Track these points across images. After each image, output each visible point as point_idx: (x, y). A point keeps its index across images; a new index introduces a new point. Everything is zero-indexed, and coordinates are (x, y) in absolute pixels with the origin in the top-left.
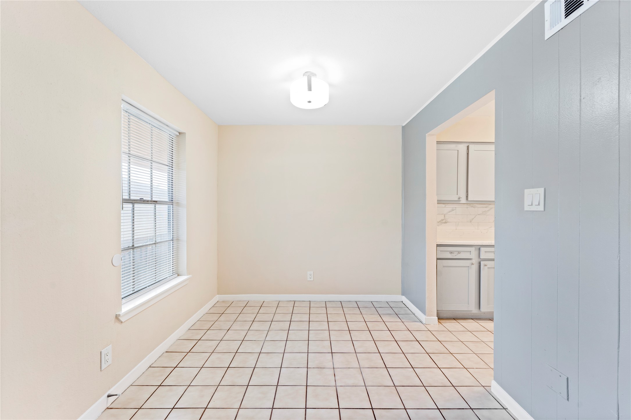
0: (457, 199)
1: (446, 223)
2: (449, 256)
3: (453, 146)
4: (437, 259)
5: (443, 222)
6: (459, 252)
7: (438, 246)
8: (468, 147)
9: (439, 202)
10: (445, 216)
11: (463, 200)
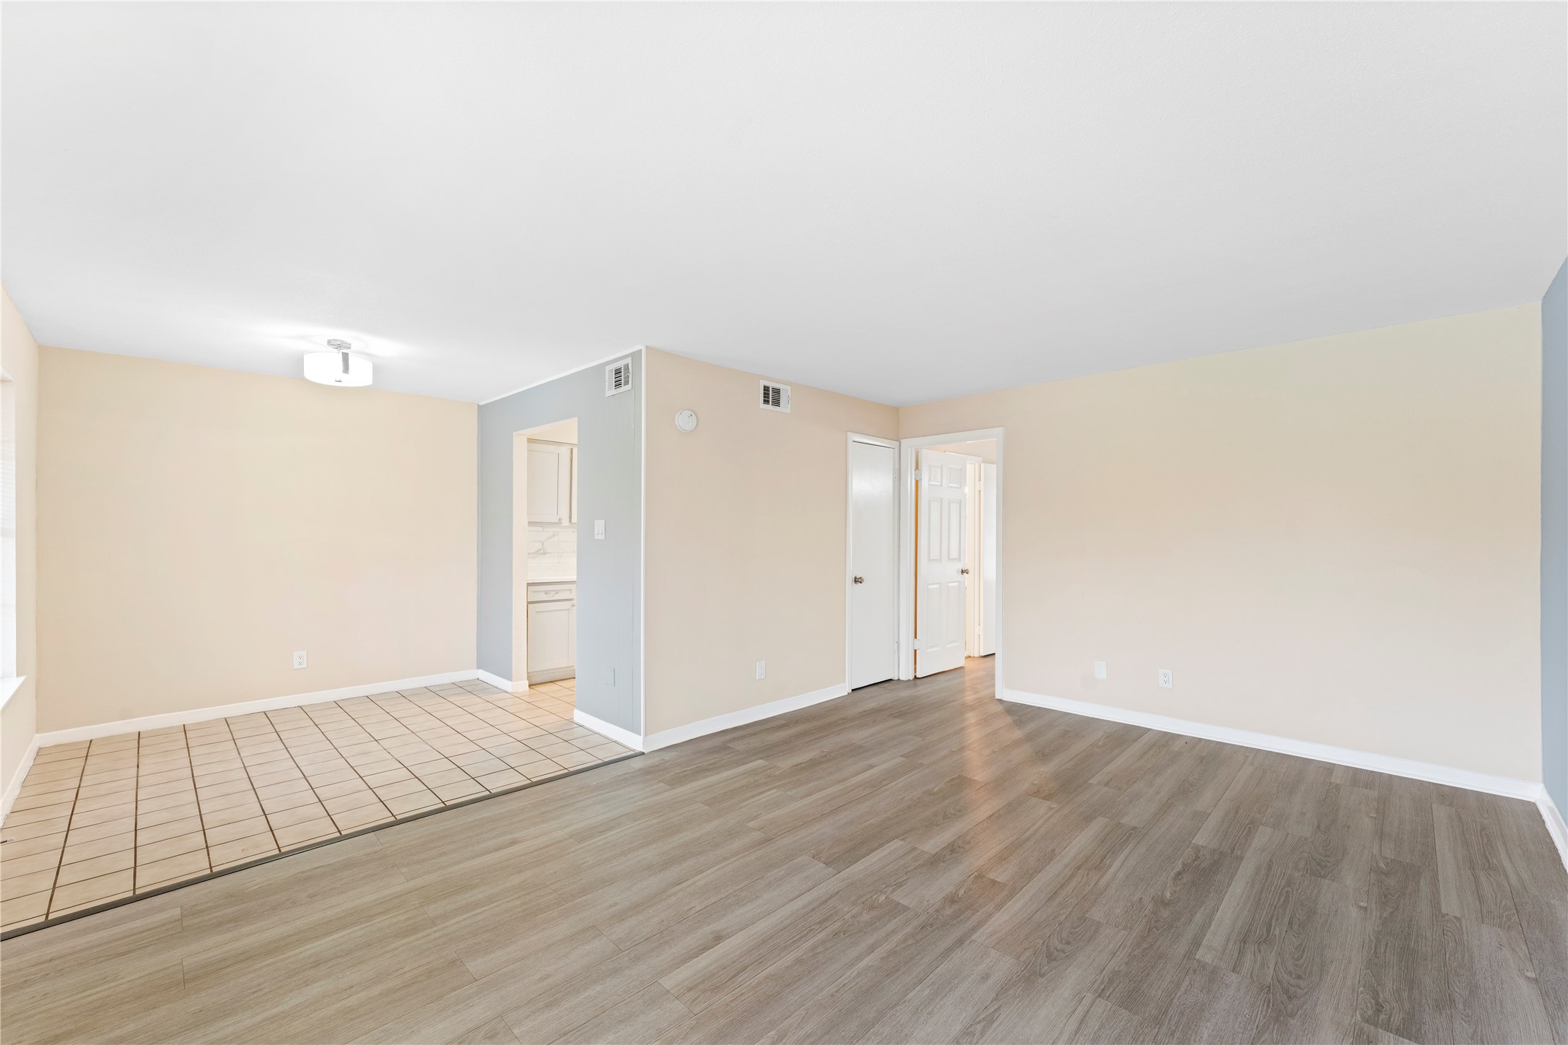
0: (557, 521)
1: (544, 554)
2: (545, 598)
3: (552, 448)
4: (528, 603)
5: (542, 552)
6: (557, 592)
7: (529, 585)
8: (572, 449)
9: (531, 523)
10: (543, 545)
11: (565, 522)
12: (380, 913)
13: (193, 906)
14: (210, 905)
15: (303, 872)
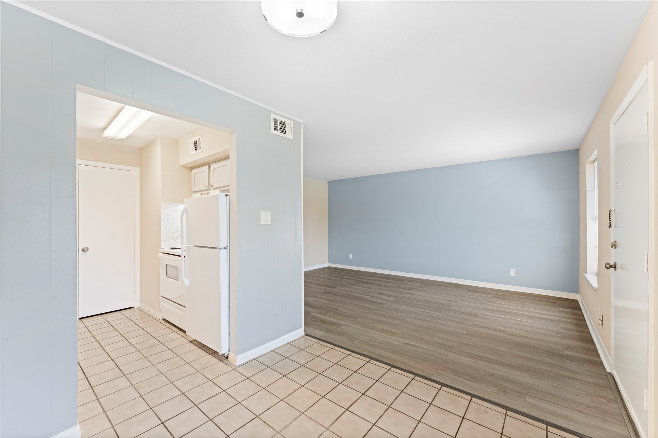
12: (466, 353)
13: (520, 397)
14: (514, 393)
15: (472, 381)
